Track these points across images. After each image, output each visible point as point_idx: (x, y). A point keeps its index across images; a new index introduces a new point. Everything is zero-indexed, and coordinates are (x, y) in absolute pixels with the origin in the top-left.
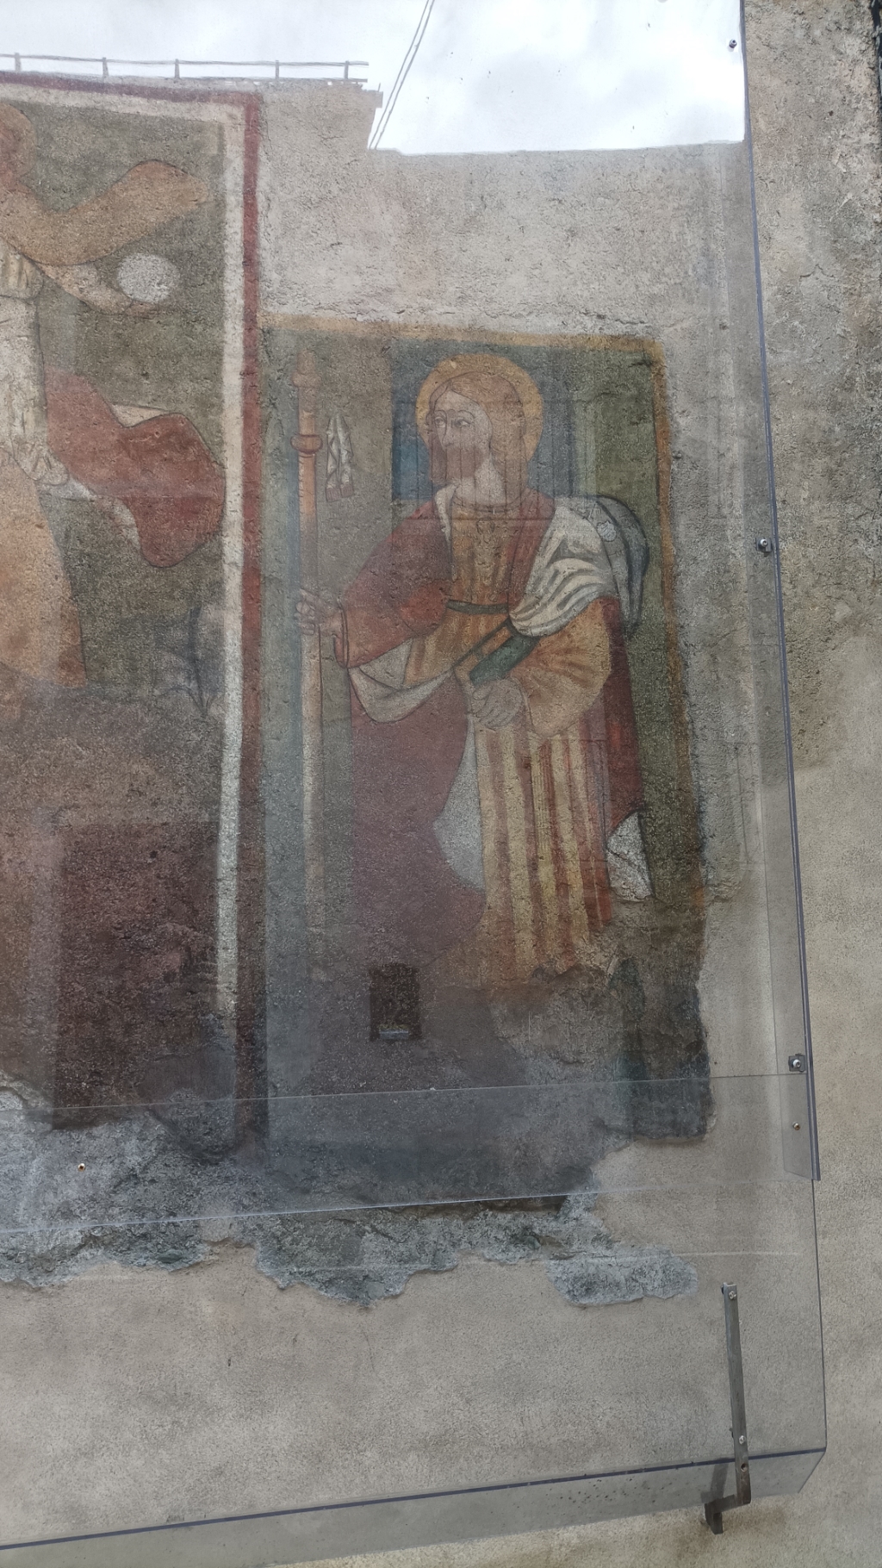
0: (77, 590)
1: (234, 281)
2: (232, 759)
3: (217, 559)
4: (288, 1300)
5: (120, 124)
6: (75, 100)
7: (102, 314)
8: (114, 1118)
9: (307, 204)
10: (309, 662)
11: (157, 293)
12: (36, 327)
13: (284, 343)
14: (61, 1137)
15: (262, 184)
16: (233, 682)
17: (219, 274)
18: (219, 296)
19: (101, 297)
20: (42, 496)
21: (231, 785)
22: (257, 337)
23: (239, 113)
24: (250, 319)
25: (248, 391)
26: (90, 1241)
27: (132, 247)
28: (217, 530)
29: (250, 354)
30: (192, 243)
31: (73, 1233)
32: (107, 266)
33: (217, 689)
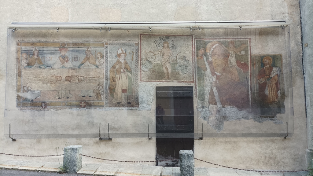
0: (239, 75)
1: (249, 52)
2: (250, 86)
3: (248, 72)
4: (255, 122)
5: (241, 41)
6: (237, 40)
7: (240, 56)
8: (243, 110)
9: (254, 46)
10: (255, 79)
11: (244, 54)
12: (236, 57)
13: (253, 57)
14: (240, 111)
15: (251, 45)
16: (250, 81)
17: (248, 52)
18: (248, 53)
19: (240, 54)
20: (236, 69)
21: (250, 88)
22: (251, 56)
23: (249, 39)
24: (250, 55)
25: (250, 60)
26: (242, 118)
27: (242, 51)
28: (248, 70)
29: (250, 58)
30: (246, 50)
31: (241, 117)
32: (240, 52)
33: (249, 82)
